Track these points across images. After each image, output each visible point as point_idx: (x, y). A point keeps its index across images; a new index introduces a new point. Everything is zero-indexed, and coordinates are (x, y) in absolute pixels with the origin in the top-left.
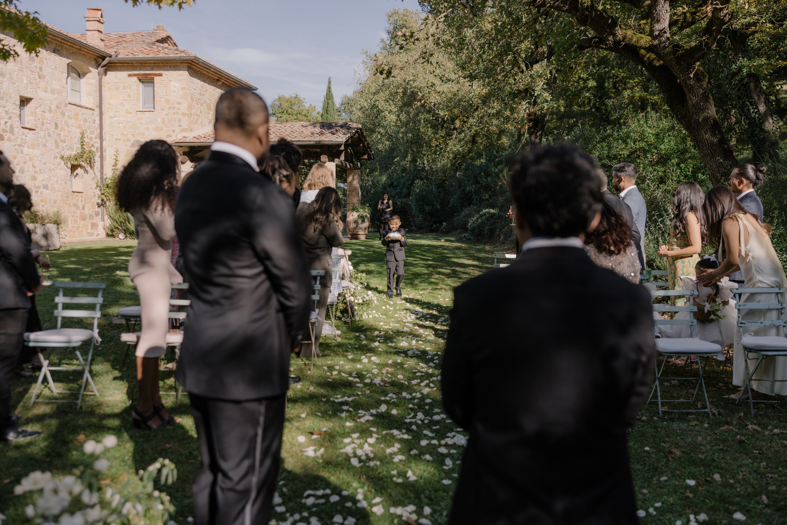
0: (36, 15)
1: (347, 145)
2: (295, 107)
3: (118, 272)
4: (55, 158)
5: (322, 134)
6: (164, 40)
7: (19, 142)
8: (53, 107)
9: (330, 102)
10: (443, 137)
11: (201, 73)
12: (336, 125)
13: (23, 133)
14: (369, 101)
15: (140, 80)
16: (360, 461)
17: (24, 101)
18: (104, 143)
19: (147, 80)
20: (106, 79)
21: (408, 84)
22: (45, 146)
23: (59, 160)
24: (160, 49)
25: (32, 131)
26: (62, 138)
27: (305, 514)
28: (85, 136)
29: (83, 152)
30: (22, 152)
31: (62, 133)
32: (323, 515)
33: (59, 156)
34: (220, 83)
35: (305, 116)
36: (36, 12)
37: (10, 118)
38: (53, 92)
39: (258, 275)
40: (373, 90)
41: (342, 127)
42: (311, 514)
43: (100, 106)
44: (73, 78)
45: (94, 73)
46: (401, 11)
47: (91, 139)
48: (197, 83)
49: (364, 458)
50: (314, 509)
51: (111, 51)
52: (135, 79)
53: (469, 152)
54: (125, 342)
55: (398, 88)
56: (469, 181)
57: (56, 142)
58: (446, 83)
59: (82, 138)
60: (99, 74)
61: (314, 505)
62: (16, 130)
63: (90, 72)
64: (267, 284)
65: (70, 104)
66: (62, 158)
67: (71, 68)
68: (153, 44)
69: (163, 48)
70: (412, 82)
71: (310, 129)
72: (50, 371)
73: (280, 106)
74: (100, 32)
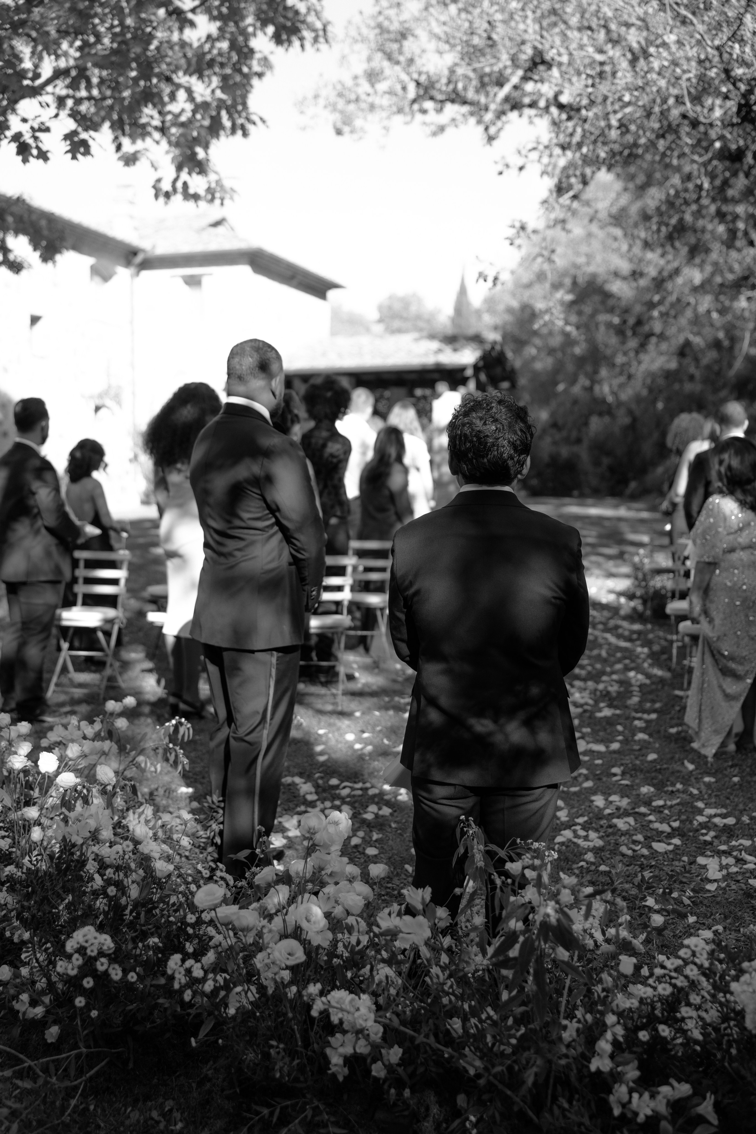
1: (476, 368)
6: (217, 224)
7: (29, 375)
8: (72, 326)
11: (268, 268)
15: (186, 283)
17: (35, 320)
19: (193, 282)
20: (139, 282)
21: (579, 269)
23: (78, 399)
25: (43, 360)
26: (83, 368)
27: (337, 803)
29: (110, 387)
31: (82, 362)
32: (357, 805)
33: (79, 393)
34: (294, 281)
37: (17, 344)
38: (70, 305)
39: (271, 526)
40: (526, 280)
41: (471, 339)
42: (344, 802)
43: (132, 322)
44: (96, 282)
45: (123, 273)
47: (120, 368)
50: (348, 799)
51: (145, 245)
52: (180, 281)
54: (152, 623)
57: (75, 374)
59: (109, 367)
60: (131, 276)
61: (349, 796)
62: (24, 359)
63: (117, 272)
64: (280, 535)
65: (93, 320)
66: (83, 396)
67: (95, 271)
69: (217, 235)
71: (424, 345)
72: (71, 657)
73: (390, 308)
74: (132, 217)
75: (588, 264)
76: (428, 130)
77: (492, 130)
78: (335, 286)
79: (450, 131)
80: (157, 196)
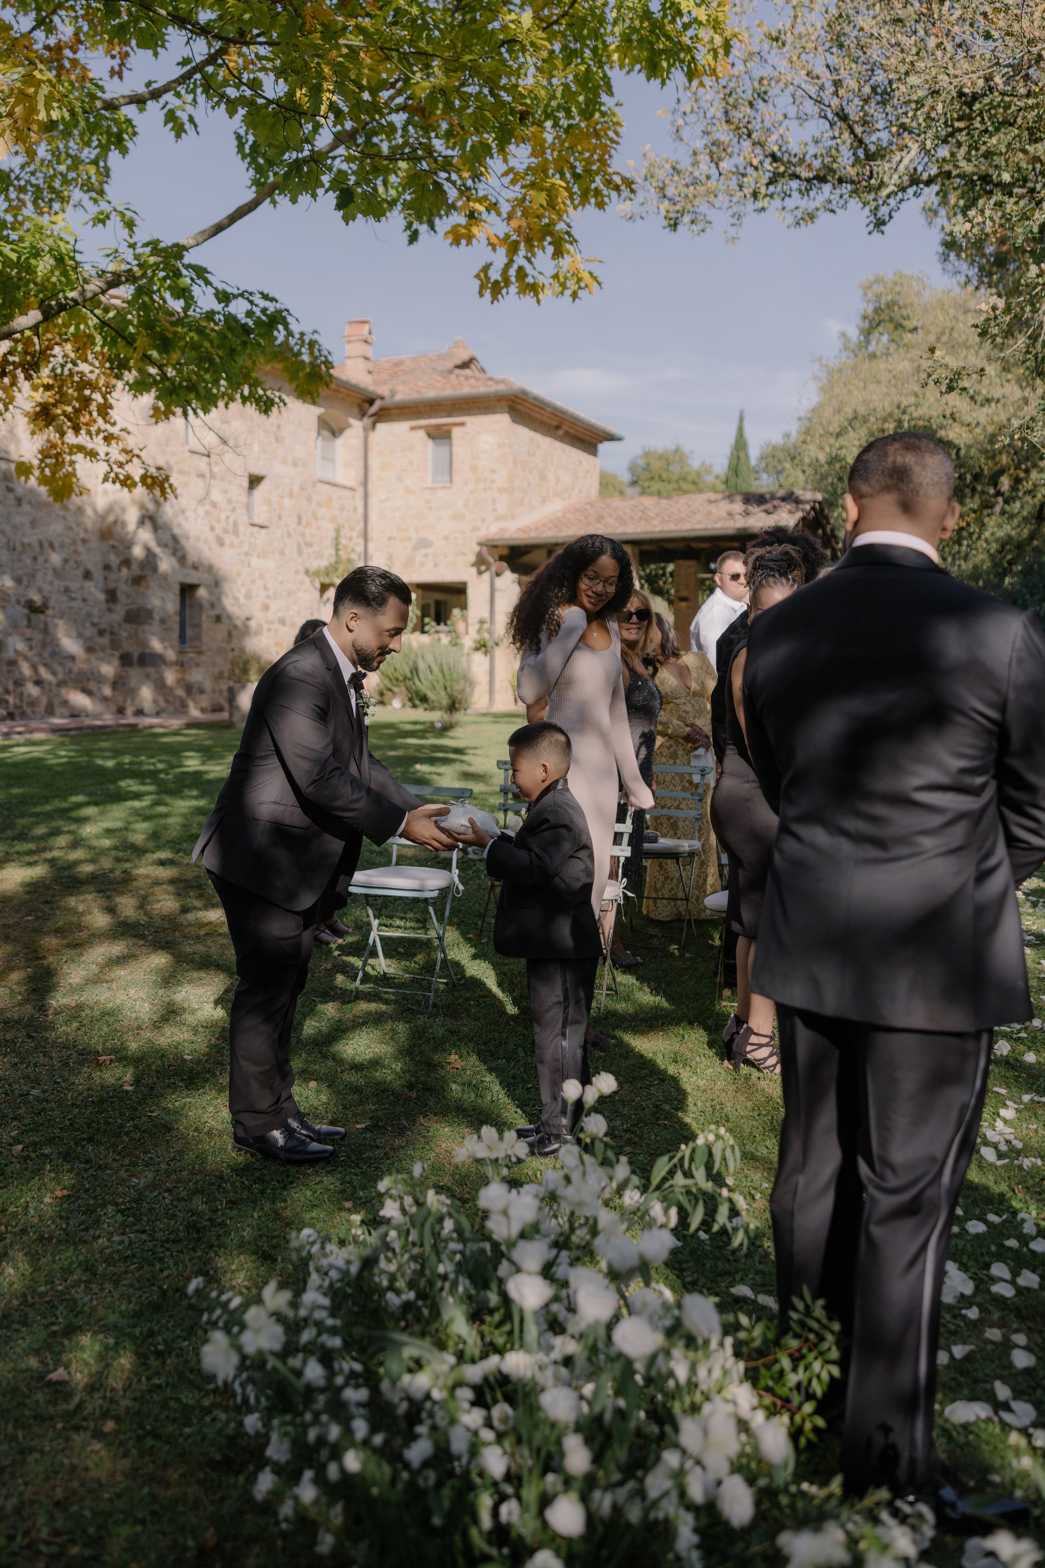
0: (315, 337)
2: (675, 469)
3: (418, 767)
4: (297, 572)
5: (747, 513)
6: (465, 365)
7: (246, 548)
8: (296, 489)
9: (742, 455)
10: (975, 511)
11: (530, 417)
12: (773, 497)
13: (252, 534)
14: (827, 449)
15: (430, 436)
16: (1000, 1155)
17: (255, 481)
18: (371, 546)
19: (440, 435)
20: (375, 437)
21: (904, 412)
22: (282, 553)
23: (302, 576)
24: (462, 379)
25: (263, 531)
26: (308, 539)
28: (342, 533)
29: (338, 561)
30: (249, 565)
31: (308, 532)
33: (302, 570)
34: (560, 432)
35: (694, 483)
36: (315, 332)
37: (233, 510)
38: (295, 464)
40: (835, 428)
41: (783, 499)
43: (365, 483)
44: (324, 439)
45: (357, 426)
46: (889, 277)
47: (350, 539)
48: (524, 433)
49: (1003, 1147)
51: (383, 390)
52: (422, 434)
53: (1032, 537)
55: (885, 420)
56: (1033, 595)
57: (299, 547)
58: (982, 405)
59: (337, 538)
60: (365, 430)
62: (241, 529)
63: (350, 426)
65: (321, 482)
66: (307, 572)
67: (323, 423)
68: (450, 372)
69: (467, 378)
70: (913, 409)
71: (725, 506)
73: (647, 468)
74: (366, 358)
75: (917, 406)
76: (790, 219)
77: (884, 211)
78: (611, 438)
79: (824, 217)
80: (482, 288)
